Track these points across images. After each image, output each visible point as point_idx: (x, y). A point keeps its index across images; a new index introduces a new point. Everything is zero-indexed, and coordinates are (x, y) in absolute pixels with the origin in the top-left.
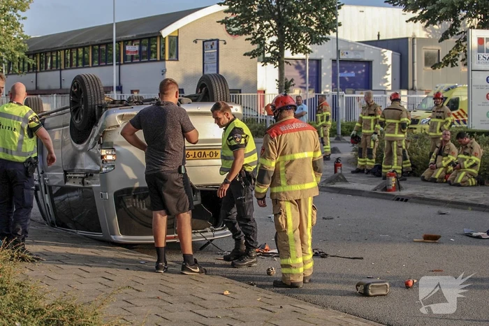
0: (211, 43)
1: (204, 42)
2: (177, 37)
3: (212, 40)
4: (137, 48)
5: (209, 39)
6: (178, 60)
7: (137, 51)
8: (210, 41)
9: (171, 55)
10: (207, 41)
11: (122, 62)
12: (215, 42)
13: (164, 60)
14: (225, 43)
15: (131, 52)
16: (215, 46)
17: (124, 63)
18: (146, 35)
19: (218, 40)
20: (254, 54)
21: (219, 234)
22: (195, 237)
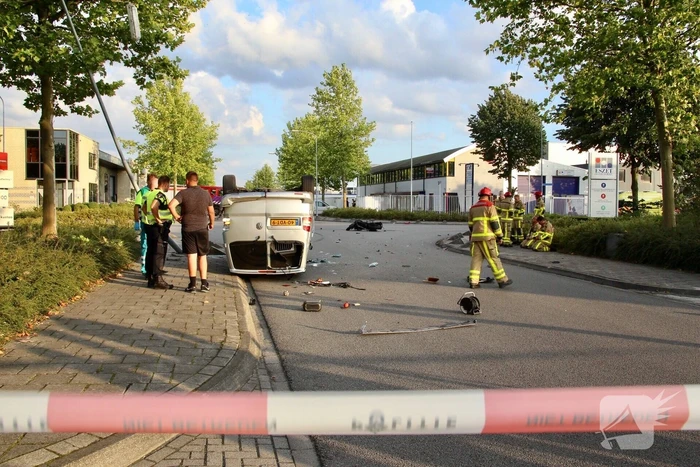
0: (469, 166)
1: (466, 165)
2: (454, 163)
3: (470, 164)
4: (433, 169)
5: (468, 163)
6: (454, 176)
7: (433, 171)
9: (450, 173)
11: (425, 177)
13: (446, 176)
14: (478, 166)
15: (430, 171)
16: (471, 168)
17: (427, 178)
18: (436, 161)
19: (473, 164)
20: (494, 172)
21: (294, 271)
22: (279, 272)
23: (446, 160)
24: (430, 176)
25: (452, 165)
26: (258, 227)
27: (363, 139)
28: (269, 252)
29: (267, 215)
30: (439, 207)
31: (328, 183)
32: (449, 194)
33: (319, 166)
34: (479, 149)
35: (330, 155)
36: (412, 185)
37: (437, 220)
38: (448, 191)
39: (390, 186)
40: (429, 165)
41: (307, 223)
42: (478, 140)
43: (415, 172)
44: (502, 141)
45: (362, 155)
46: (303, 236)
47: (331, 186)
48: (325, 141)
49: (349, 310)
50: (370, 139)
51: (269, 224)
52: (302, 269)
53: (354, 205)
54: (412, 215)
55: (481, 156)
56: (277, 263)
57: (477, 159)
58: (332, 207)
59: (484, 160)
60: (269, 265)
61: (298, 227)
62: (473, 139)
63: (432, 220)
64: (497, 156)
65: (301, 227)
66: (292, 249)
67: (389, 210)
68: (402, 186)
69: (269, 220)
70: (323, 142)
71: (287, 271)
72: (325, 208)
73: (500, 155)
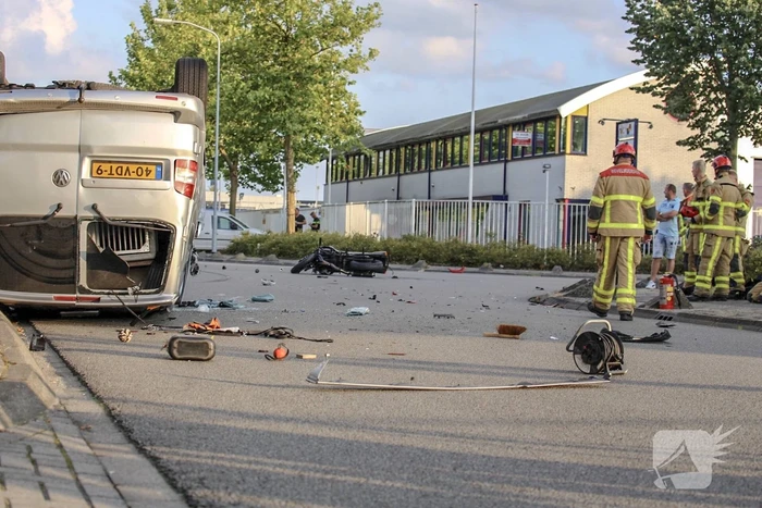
0: (627, 126)
1: (618, 124)
2: (586, 118)
3: (629, 121)
4: (529, 136)
5: (624, 119)
6: (586, 154)
7: (529, 141)
8: (626, 122)
9: (575, 145)
10: (623, 122)
11: (509, 158)
12: (633, 123)
13: (564, 154)
14: (651, 127)
15: (521, 142)
16: (632, 131)
17: (513, 160)
18: (540, 113)
19: (636, 121)
20: (692, 143)
21: (148, 299)
22: (108, 300)
23: (566, 110)
24: (520, 154)
25: (581, 124)
26: (59, 179)
27: (344, 51)
28: (83, 247)
29: (82, 150)
30: (546, 234)
31: (246, 170)
32: (571, 201)
33: (224, 119)
34: (653, 81)
35: (255, 87)
36: (473, 179)
37: (537, 267)
38: (568, 195)
39: (415, 182)
40: (521, 125)
41: (185, 176)
42: (650, 57)
43: (482, 145)
44: (715, 63)
45: (340, 93)
46: (174, 209)
47: (254, 179)
48: (242, 53)
49: (286, 363)
50: (365, 52)
51: (86, 174)
52: (169, 296)
53: (316, 228)
54: (471, 252)
55: (659, 100)
56: (104, 275)
57: (647, 108)
58: (255, 232)
59: (666, 111)
60: (83, 281)
61: (161, 184)
62: (639, 55)
63: (524, 266)
64: (699, 102)
65: (169, 184)
66: (145, 248)
67: (407, 238)
68: (445, 180)
69: (87, 162)
70: (238, 55)
71: (129, 300)
72: (237, 235)
73: (710, 102)
